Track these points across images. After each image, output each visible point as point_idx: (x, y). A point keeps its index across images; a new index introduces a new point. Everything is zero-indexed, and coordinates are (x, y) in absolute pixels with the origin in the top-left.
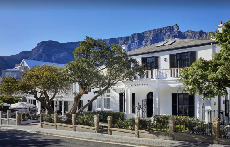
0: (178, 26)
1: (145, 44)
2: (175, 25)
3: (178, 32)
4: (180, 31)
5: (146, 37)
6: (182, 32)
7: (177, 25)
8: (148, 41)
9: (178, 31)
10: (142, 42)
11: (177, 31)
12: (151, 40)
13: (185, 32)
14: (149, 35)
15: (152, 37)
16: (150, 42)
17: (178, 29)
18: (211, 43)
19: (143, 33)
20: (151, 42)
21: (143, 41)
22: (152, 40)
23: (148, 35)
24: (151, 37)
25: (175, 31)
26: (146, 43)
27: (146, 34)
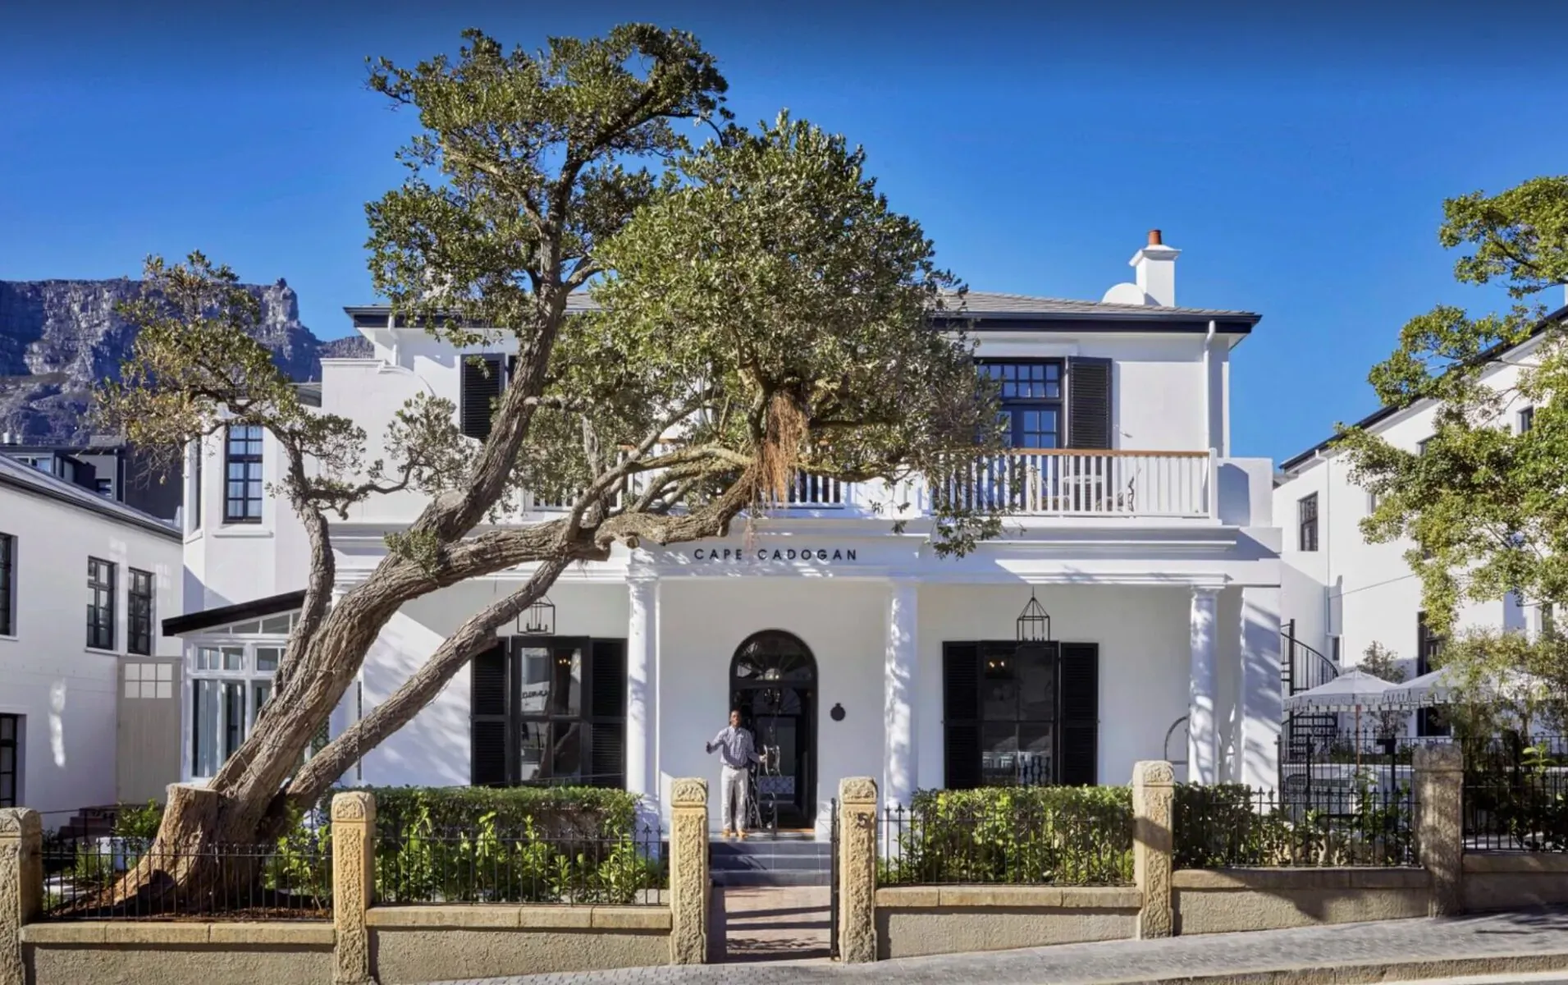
0: (293, 296)
1: (48, 369)
2: (274, 282)
3: (291, 330)
4: (305, 330)
5: (59, 321)
6: (319, 337)
7: (289, 284)
8: (70, 356)
9: (295, 324)
10: (22, 351)
11: (283, 324)
12: (96, 352)
13: (334, 343)
14: (83, 309)
15: (107, 333)
16: (89, 361)
17: (293, 314)
18: (1212, 325)
19: (37, 288)
20: (95, 366)
21: (35, 347)
22: (106, 350)
23: (76, 308)
24: (100, 331)
25: (270, 322)
26: (53, 361)
27: (61, 296)
